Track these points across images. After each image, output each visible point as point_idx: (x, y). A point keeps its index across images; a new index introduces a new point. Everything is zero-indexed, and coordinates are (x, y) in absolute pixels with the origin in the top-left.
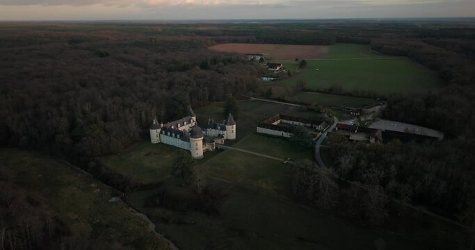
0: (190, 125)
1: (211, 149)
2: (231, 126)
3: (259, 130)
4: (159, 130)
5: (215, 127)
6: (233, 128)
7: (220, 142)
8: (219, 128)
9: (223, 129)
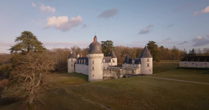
0: (110, 64)
1: (117, 77)
2: (146, 59)
3: (183, 64)
4: (74, 60)
5: (130, 62)
6: (148, 61)
7: (130, 72)
8: (133, 61)
9: (138, 62)
